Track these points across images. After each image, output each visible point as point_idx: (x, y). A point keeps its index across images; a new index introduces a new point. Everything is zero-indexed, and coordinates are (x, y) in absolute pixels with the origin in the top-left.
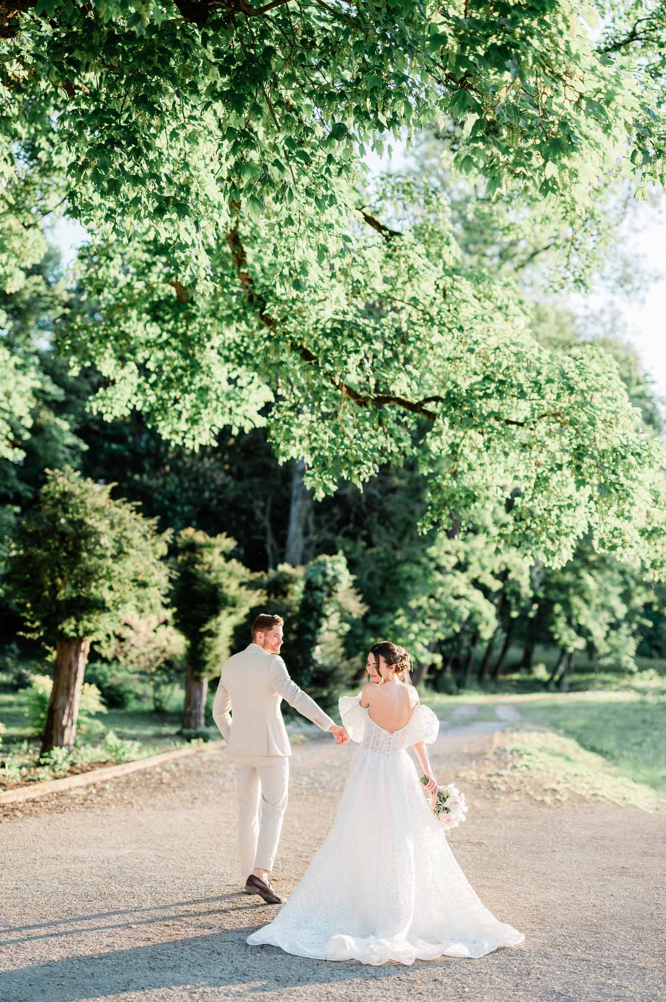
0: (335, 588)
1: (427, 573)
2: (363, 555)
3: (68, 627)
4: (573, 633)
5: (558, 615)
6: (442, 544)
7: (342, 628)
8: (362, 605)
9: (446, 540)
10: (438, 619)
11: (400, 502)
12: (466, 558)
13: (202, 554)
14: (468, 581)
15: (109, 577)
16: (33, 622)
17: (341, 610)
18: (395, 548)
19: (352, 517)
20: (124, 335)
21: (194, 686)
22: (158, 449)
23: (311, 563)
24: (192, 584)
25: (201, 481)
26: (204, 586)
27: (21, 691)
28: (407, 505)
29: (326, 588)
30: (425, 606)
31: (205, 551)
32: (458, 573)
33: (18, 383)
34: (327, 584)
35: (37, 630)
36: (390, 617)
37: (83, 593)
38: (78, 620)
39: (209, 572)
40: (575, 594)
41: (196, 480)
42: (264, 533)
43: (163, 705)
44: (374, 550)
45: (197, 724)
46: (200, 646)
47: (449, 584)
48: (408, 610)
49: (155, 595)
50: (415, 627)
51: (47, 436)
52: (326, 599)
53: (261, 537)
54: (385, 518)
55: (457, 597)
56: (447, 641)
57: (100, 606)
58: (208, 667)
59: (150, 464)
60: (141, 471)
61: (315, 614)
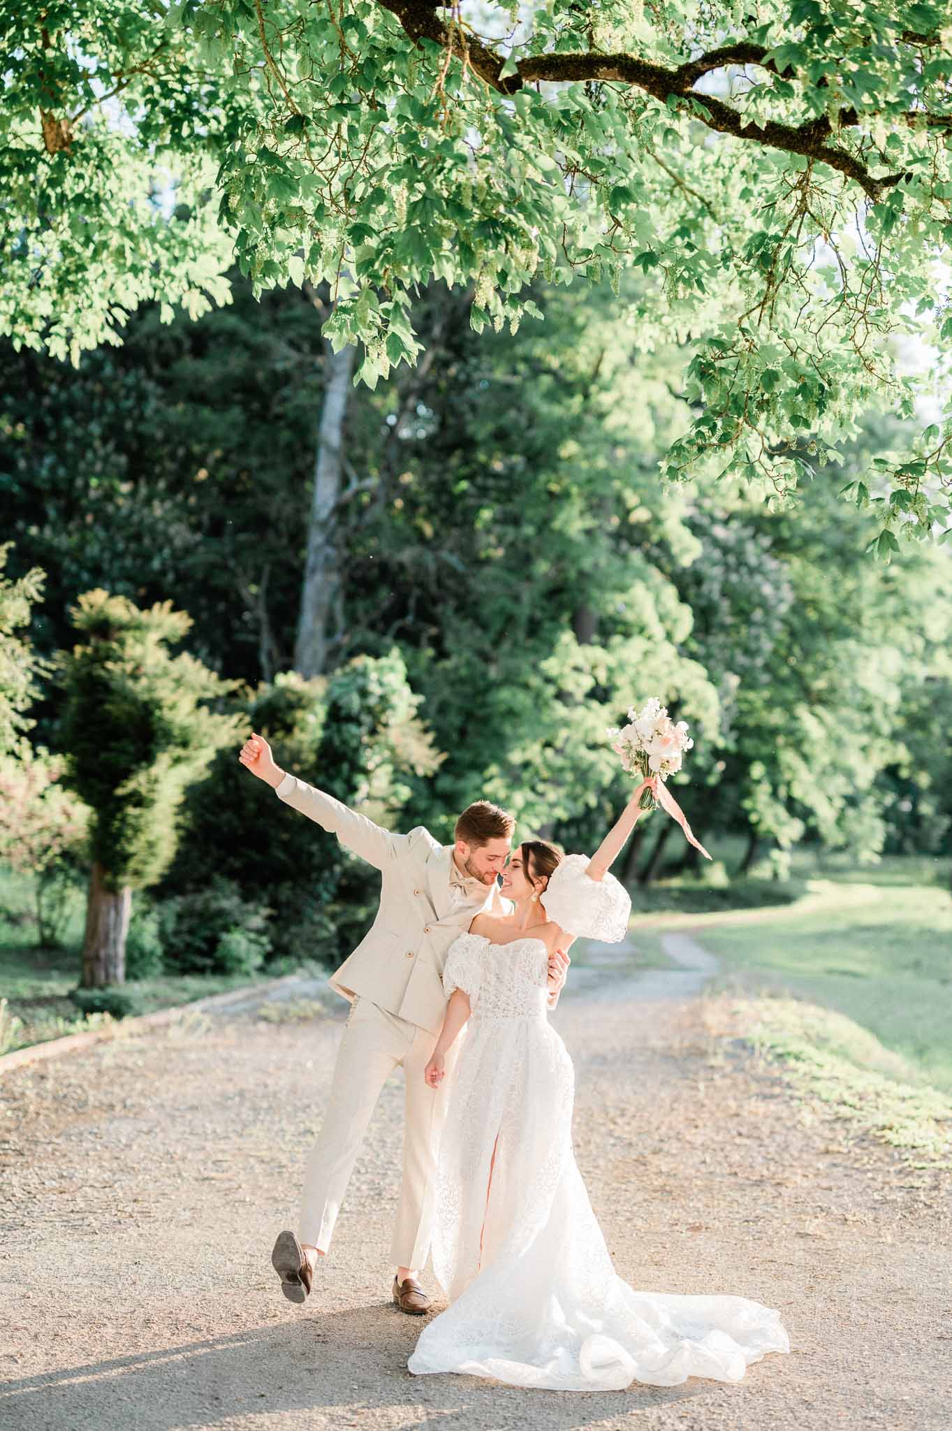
0: (383, 719)
1: (539, 702)
2: (430, 671)
4: (781, 811)
5: (758, 782)
6: (567, 655)
7: (395, 794)
8: (433, 752)
9: (574, 647)
10: (557, 783)
11: (496, 579)
12: (609, 679)
13: (122, 643)
14: (612, 719)
17: (395, 761)
18: (486, 658)
19: (412, 603)
21: (105, 901)
22: (71, 481)
23: (338, 672)
24: (102, 702)
25: (147, 541)
26: (127, 707)
28: (508, 585)
29: (366, 719)
30: (538, 761)
31: (129, 637)
32: (595, 704)
34: (369, 710)
36: (474, 779)
39: (135, 676)
40: (787, 745)
41: (138, 537)
42: (257, 632)
43: (58, 934)
44: (448, 664)
45: (109, 977)
46: (117, 824)
47: (579, 724)
48: (507, 768)
50: (519, 798)
52: (366, 739)
53: (251, 638)
54: (468, 607)
55: (593, 747)
56: (573, 822)
58: (132, 864)
59: (58, 510)
60: (41, 521)
61: (345, 767)
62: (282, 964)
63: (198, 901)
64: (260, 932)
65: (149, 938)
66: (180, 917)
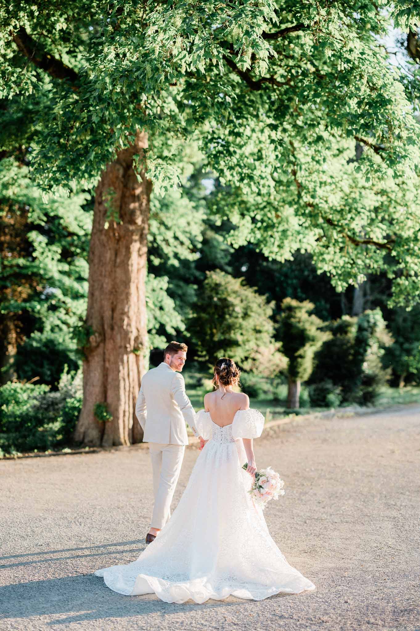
0: (375, 329)
3: (220, 355)
7: (380, 352)
8: (391, 339)
13: (295, 312)
15: (241, 327)
16: (202, 352)
17: (379, 341)
20: (243, 202)
21: (293, 385)
23: (361, 315)
24: (291, 329)
25: (303, 265)
26: (296, 331)
27: (198, 388)
29: (370, 330)
31: (297, 311)
33: (194, 217)
34: (370, 327)
35: (205, 356)
37: (227, 336)
38: (225, 351)
39: (299, 322)
42: (340, 296)
43: (278, 396)
45: (295, 407)
46: (296, 363)
49: (266, 337)
51: (211, 245)
52: (370, 336)
53: (338, 298)
57: (235, 343)
58: (300, 375)
61: (363, 345)
62: (345, 404)
63: (320, 386)
64: (339, 394)
65: (306, 396)
66: (315, 390)
